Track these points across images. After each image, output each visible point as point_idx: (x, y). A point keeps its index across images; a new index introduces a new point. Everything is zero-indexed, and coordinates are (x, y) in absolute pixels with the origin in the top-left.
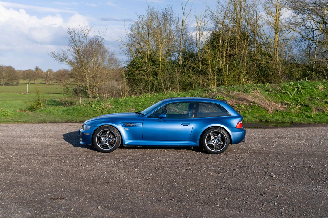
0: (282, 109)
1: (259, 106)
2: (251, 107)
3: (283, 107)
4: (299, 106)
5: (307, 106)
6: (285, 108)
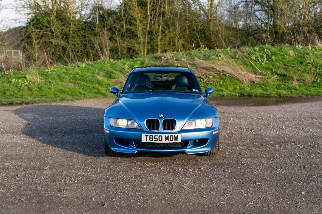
0: (258, 80)
1: (231, 76)
2: (221, 78)
3: (258, 78)
4: (276, 76)
5: (284, 76)
6: (260, 78)
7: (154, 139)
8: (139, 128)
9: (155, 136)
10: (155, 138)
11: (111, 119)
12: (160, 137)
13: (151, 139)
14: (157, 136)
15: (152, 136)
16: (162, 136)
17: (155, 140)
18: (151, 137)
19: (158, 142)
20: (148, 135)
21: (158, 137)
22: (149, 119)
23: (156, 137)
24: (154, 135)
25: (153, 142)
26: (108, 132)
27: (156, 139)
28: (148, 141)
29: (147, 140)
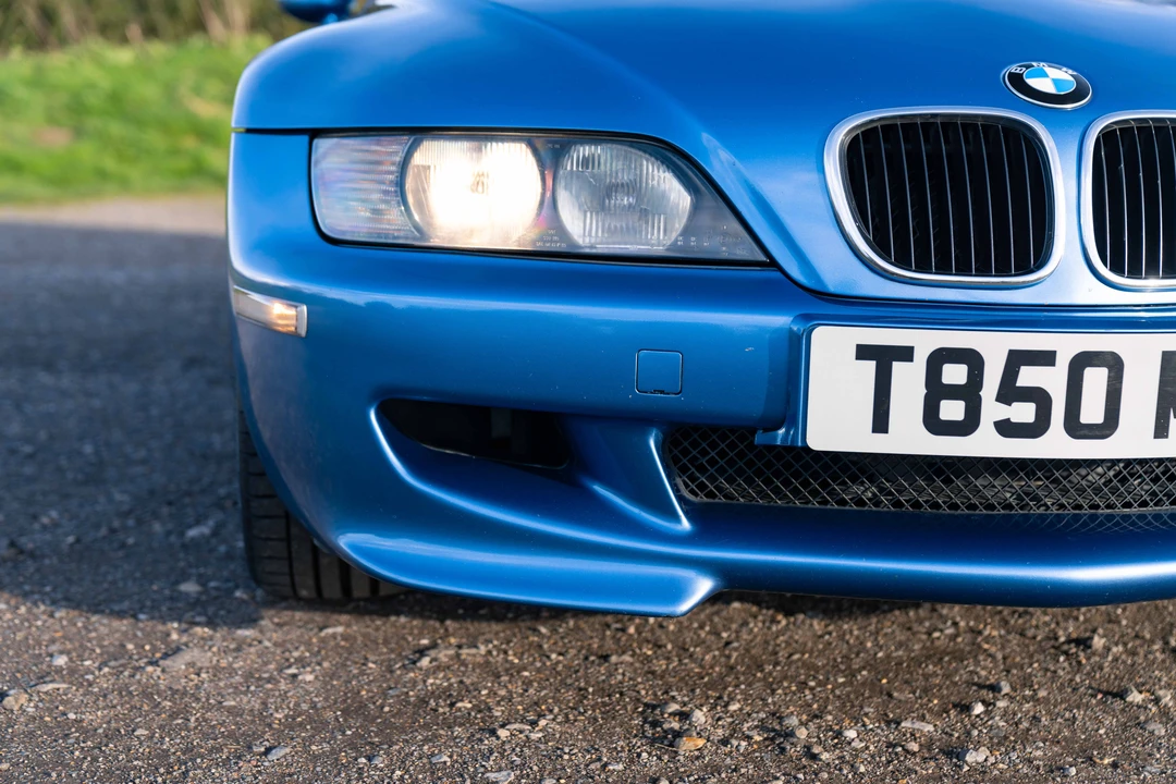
7: (992, 410)
8: (746, 251)
9: (1017, 359)
10: (1009, 393)
11: (322, 145)
12: (1095, 380)
13: (952, 410)
14: (1047, 358)
15: (973, 360)
16: (1114, 364)
17: (1006, 428)
18: (955, 374)
19: (1056, 444)
20: (906, 354)
21: (1053, 381)
22: (888, 129)
23: (1028, 377)
24: (994, 346)
25: (985, 443)
26: (281, 314)
27: (1024, 412)
28: (908, 436)
29: (881, 423)
